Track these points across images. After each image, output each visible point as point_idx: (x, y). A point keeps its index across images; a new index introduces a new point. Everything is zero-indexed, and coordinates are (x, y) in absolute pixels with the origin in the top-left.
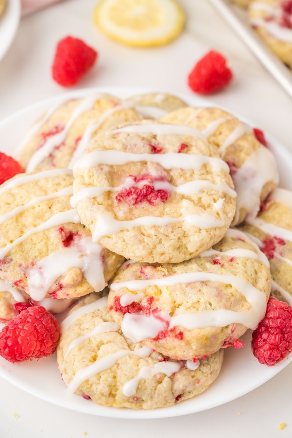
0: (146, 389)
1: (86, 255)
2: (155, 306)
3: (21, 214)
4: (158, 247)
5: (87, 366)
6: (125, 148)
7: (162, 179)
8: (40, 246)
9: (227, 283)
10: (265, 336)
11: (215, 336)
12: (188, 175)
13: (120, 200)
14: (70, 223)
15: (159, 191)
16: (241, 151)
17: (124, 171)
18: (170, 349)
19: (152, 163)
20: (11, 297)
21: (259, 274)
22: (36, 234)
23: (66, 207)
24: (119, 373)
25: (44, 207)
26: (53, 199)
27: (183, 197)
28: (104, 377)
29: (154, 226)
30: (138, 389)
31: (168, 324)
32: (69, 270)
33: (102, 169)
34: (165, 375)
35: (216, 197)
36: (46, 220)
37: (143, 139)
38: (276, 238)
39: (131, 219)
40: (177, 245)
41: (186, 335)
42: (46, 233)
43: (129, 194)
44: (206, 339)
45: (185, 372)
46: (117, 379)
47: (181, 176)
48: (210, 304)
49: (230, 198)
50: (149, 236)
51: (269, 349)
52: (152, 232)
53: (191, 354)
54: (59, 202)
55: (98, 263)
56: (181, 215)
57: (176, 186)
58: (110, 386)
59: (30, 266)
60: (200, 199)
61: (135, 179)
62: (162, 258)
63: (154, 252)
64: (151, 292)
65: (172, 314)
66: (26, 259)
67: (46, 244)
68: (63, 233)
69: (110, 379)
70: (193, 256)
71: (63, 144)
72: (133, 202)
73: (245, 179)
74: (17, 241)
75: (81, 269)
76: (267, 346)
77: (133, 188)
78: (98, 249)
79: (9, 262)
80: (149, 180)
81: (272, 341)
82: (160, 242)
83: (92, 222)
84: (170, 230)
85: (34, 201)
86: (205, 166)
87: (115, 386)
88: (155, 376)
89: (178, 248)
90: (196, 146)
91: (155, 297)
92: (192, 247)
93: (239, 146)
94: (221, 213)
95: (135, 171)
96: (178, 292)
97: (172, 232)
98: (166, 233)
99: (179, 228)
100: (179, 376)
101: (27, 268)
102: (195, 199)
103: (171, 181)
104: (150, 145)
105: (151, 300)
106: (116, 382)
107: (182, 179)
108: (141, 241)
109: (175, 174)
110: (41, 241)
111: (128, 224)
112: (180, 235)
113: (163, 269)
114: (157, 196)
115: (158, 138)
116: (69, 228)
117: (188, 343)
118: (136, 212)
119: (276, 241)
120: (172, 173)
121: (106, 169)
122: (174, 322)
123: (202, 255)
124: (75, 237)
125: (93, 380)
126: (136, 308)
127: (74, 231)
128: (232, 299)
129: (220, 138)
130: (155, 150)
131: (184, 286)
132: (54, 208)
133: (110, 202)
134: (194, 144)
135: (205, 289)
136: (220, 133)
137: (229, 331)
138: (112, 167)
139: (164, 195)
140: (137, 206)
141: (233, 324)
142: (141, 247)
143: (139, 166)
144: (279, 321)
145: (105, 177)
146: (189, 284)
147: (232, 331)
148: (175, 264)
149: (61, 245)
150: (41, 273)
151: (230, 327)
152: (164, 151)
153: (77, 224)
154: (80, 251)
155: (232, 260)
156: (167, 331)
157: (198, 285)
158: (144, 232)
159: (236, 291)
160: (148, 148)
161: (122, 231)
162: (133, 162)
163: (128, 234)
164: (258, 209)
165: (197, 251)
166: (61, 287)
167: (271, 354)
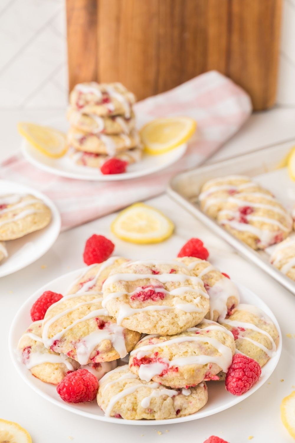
0: (156, 403)
1: (114, 333)
2: (159, 356)
3: (70, 313)
4: (160, 322)
5: (117, 394)
6: (135, 272)
7: (160, 287)
8: (83, 329)
9: (206, 341)
10: (232, 374)
11: (199, 369)
12: (177, 285)
13: (133, 299)
14: (102, 316)
15: (159, 293)
16: (212, 278)
17: (136, 285)
18: (171, 381)
19: (153, 279)
20: (65, 367)
21: (226, 339)
22: (81, 322)
23: (99, 307)
24: (138, 396)
25: (85, 308)
26: (91, 304)
27: (174, 297)
28: (128, 398)
29: (156, 311)
30: (151, 403)
31: (168, 365)
32: (103, 341)
33: (121, 283)
34: (168, 396)
35: (195, 296)
36: (86, 315)
37: (147, 267)
38: (239, 328)
39: (141, 308)
40: (172, 321)
41: (180, 369)
42: (87, 322)
43: (139, 295)
44: (193, 371)
45: (181, 396)
46: (137, 399)
47: (172, 286)
48: (195, 353)
49: (205, 299)
50: (153, 316)
51: (236, 381)
52: (155, 314)
53: (184, 383)
54: (94, 306)
55: (122, 338)
56: (173, 305)
57: (169, 291)
58: (133, 403)
59: (78, 341)
60: (185, 297)
61: (143, 288)
62: (162, 329)
63: (157, 326)
64: (156, 351)
65: (170, 360)
66: (75, 338)
67: (88, 328)
68: (98, 321)
69: (133, 399)
70: (182, 330)
71: (94, 286)
72: (142, 299)
73: (215, 293)
74: (68, 328)
75: (111, 341)
76: (234, 380)
77: (142, 292)
78: (121, 329)
79: (64, 341)
80: (152, 287)
81: (237, 376)
82: (161, 320)
83: (116, 312)
84: (166, 313)
85: (78, 305)
86: (187, 281)
87: (136, 403)
88: (162, 396)
89: (173, 324)
90: (181, 271)
91: (159, 353)
92: (181, 324)
93: (211, 275)
94: (199, 305)
95: (143, 284)
96: (173, 348)
97: (168, 314)
98: (164, 314)
99: (172, 312)
100: (177, 398)
101: (75, 343)
102: (182, 297)
103: (166, 289)
104: (151, 270)
105: (157, 354)
106: (136, 401)
107: (173, 287)
108: (148, 319)
109: (168, 285)
110: (84, 326)
111: (140, 310)
112: (174, 316)
113: (163, 338)
114: (157, 295)
115: (156, 266)
116: (102, 319)
117: (182, 375)
118: (144, 305)
119: (239, 330)
120: (166, 285)
121: (124, 283)
122: (171, 364)
123: (188, 330)
124: (106, 325)
125: (122, 401)
126: (147, 361)
127: (105, 321)
128: (208, 350)
129: (198, 271)
130: (154, 273)
131: (177, 344)
132: (92, 309)
133: (127, 300)
134: (180, 269)
135: (191, 345)
136: (198, 269)
137: (208, 367)
138: (127, 282)
139: (162, 296)
140: (144, 302)
141: (210, 363)
142: (148, 322)
143: (145, 282)
144: (241, 364)
145: (123, 287)
146: (180, 343)
147: (210, 368)
148: (172, 336)
149: (97, 328)
150: (85, 345)
151: (209, 365)
152: (161, 273)
153: (107, 317)
154: (110, 331)
155: (208, 332)
156: (168, 369)
157: (187, 343)
158: (150, 314)
159: (211, 345)
160: (150, 272)
161: (136, 314)
162: (141, 279)
163: (140, 315)
164: (226, 313)
165: (185, 326)
166: (98, 353)
167: (237, 384)
